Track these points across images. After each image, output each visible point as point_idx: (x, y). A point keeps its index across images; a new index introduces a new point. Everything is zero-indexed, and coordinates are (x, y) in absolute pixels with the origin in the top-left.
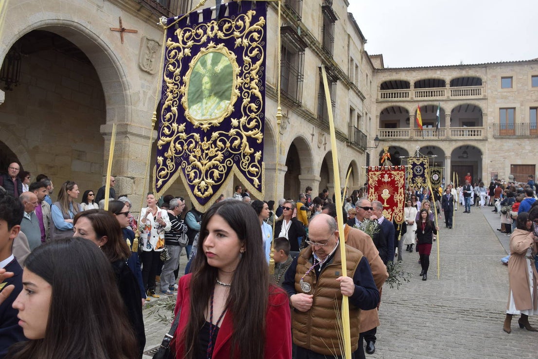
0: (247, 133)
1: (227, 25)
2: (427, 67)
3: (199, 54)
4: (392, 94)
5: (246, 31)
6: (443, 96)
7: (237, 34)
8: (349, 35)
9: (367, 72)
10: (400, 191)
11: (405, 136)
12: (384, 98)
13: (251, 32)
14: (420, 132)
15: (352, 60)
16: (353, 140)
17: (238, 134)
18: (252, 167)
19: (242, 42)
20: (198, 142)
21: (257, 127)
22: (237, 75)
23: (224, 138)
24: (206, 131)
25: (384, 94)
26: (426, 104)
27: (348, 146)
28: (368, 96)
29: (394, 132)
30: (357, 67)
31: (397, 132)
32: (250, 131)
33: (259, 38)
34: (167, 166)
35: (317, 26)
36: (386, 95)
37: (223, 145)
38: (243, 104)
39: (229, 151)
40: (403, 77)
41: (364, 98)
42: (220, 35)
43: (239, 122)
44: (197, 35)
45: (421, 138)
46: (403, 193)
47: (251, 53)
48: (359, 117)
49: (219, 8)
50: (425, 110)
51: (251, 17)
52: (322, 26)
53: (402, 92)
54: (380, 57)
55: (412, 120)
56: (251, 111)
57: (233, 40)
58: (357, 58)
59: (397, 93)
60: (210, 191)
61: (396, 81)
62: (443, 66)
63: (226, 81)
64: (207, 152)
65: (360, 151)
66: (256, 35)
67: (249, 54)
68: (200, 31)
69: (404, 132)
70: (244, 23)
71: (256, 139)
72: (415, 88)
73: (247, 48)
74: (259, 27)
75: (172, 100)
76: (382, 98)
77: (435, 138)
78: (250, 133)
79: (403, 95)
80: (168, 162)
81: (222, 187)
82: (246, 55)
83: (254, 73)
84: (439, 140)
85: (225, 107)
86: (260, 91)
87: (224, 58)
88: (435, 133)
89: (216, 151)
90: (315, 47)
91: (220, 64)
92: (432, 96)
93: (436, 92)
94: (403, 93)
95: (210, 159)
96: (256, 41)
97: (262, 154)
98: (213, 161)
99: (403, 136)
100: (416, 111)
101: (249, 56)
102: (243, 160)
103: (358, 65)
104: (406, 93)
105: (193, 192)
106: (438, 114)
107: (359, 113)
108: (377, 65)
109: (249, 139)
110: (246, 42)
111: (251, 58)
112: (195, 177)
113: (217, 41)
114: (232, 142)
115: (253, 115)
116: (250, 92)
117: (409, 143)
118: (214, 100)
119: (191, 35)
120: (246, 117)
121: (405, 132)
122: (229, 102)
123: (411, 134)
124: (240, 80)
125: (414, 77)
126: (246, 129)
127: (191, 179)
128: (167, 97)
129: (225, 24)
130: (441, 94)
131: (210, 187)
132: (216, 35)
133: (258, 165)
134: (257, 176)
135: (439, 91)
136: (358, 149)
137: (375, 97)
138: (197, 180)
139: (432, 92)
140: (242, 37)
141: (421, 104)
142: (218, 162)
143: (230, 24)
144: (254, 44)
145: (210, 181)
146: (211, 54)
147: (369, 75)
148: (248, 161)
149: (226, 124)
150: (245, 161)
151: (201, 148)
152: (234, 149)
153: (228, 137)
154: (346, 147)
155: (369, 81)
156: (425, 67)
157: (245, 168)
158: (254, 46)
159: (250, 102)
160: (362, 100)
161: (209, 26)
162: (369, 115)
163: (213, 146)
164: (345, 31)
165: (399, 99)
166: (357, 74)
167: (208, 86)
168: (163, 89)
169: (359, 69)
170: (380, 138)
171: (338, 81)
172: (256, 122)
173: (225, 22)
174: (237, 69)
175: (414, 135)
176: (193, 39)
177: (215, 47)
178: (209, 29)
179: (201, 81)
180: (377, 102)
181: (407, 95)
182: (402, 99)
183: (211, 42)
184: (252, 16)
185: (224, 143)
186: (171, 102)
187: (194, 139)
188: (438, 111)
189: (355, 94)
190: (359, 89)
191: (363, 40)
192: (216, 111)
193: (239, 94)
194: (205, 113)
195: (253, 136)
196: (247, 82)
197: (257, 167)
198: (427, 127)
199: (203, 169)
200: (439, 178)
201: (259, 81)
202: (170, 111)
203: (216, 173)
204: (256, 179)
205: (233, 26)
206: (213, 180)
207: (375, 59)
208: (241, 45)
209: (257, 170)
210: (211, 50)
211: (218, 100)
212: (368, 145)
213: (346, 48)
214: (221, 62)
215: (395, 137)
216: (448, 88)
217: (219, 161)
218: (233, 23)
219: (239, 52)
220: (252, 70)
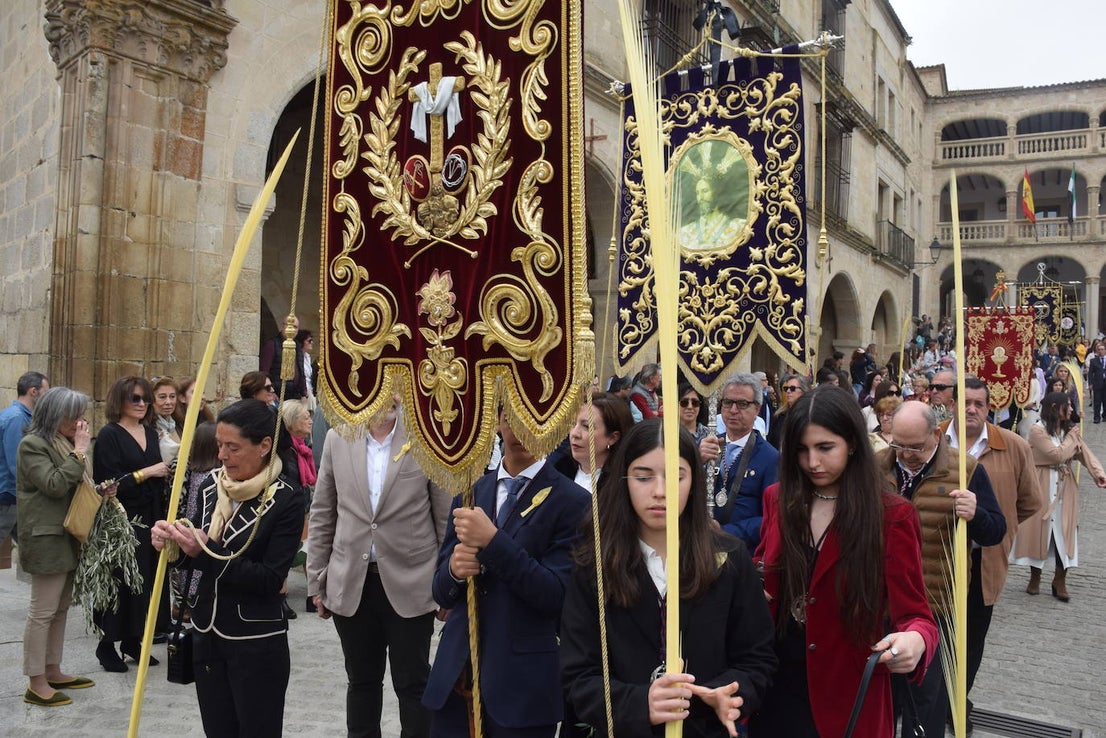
0: (777, 271)
1: (732, 97)
2: (1047, 86)
3: (686, 144)
4: (967, 148)
5: (768, 107)
6: (1083, 148)
7: (751, 110)
8: (874, 31)
9: (912, 104)
10: (1024, 350)
11: (997, 236)
12: (950, 157)
13: (776, 108)
14: (1030, 227)
15: (881, 83)
16: (885, 249)
17: (763, 272)
18: (788, 323)
19: (761, 124)
20: (695, 286)
21: (794, 260)
22: (756, 178)
23: (739, 278)
24: (707, 268)
25: (950, 149)
26: (1042, 166)
27: (875, 262)
28: (916, 156)
29: (973, 229)
30: (891, 96)
31: (978, 229)
32: (783, 268)
33: (791, 117)
34: (638, 324)
35: (809, 19)
36: (953, 150)
37: (738, 290)
38: (769, 223)
39: (748, 299)
40: (990, 110)
41: (908, 160)
42: (723, 111)
43: (764, 253)
44: (680, 111)
45: (1031, 241)
46: (1030, 353)
47: (778, 142)
48: (897, 200)
49: (718, 67)
50: (1039, 179)
51: (775, 83)
52: (821, 17)
53: (988, 143)
54: (940, 69)
55: (1012, 203)
56: (783, 235)
57: (746, 120)
58: (891, 76)
59: (979, 147)
60: (719, 362)
61: (975, 122)
62: (1083, 82)
63: (737, 188)
64: (711, 300)
65: (901, 271)
66: (785, 113)
67: (776, 145)
68: (686, 106)
69: (994, 229)
70: (764, 92)
71: (794, 280)
72: (1018, 133)
73: (772, 134)
74: (791, 100)
75: (641, 218)
76: (944, 157)
77: (1066, 239)
78: (783, 270)
79: (991, 151)
80: (640, 317)
81: (739, 355)
82: (770, 145)
83: (785, 175)
84: (1073, 244)
85: (739, 230)
86: (797, 203)
87: (731, 150)
88: (1063, 229)
89: (727, 300)
90: (808, 64)
91: (725, 159)
92: (1057, 149)
93: (1066, 141)
94: (992, 146)
95: (717, 312)
96: (787, 123)
97: (805, 303)
98: (722, 316)
99: (991, 236)
100: (1022, 182)
101: (775, 148)
102: (772, 312)
103: (895, 92)
104: (998, 145)
105: (689, 366)
106: (1071, 186)
107: (898, 192)
108: (932, 86)
109: (782, 279)
110: (768, 124)
111: (778, 150)
112: (693, 341)
113: (718, 122)
114: (752, 285)
115: (787, 242)
116: (780, 205)
117: (1004, 251)
118: (719, 219)
119: (670, 111)
120: (775, 245)
121: (997, 227)
122: (745, 221)
123: (1009, 232)
124: (761, 186)
125: (1015, 111)
126: (776, 264)
127: (684, 344)
128: (632, 213)
129: (729, 93)
130: (1077, 144)
131: (719, 357)
132: (715, 113)
133: (798, 320)
134: (797, 337)
135: (1074, 138)
136: (895, 268)
137: (931, 156)
138: (696, 346)
139: (1056, 140)
140: (761, 116)
141: (1032, 168)
142: (731, 317)
143: (738, 94)
144: (784, 128)
145: (718, 346)
146: (710, 144)
147: (916, 110)
148: (781, 314)
149: (741, 257)
150: (777, 314)
151: (701, 295)
152: (757, 296)
153: (746, 277)
154: (871, 263)
155: (916, 122)
156: (1041, 87)
157: (776, 326)
158: (784, 131)
159: (781, 222)
160: (904, 166)
161: (700, 98)
162: (917, 195)
163: (721, 291)
164: (866, 23)
165: (982, 159)
166: (891, 111)
167: (708, 195)
168: (623, 200)
169: (896, 101)
170: (941, 242)
171: (854, 129)
172: (792, 252)
173: (729, 90)
174: (755, 168)
175: (1017, 235)
176: (674, 118)
177: (714, 133)
178: (701, 103)
179: (694, 187)
180: (934, 168)
181: (999, 149)
182: (989, 158)
183: (708, 123)
184: (777, 81)
185: (740, 286)
186: (641, 220)
187: (686, 281)
188: (1072, 181)
189: (889, 154)
190: (896, 141)
191: (903, 38)
192: (723, 235)
193: (762, 209)
194: (704, 239)
195: (789, 276)
196: (774, 189)
197: (796, 323)
198: (1045, 216)
199: (706, 328)
200: (1074, 324)
201: (795, 187)
202: (640, 235)
203: (728, 334)
204: (795, 344)
205: (744, 97)
206: (724, 345)
207: (928, 75)
208: (759, 129)
209: (796, 327)
210: (708, 136)
211: (725, 218)
212: (917, 259)
213: (870, 58)
214: (727, 155)
215: (975, 240)
216: (1094, 129)
217: (732, 315)
218: (743, 92)
219: (757, 140)
220: (781, 170)
